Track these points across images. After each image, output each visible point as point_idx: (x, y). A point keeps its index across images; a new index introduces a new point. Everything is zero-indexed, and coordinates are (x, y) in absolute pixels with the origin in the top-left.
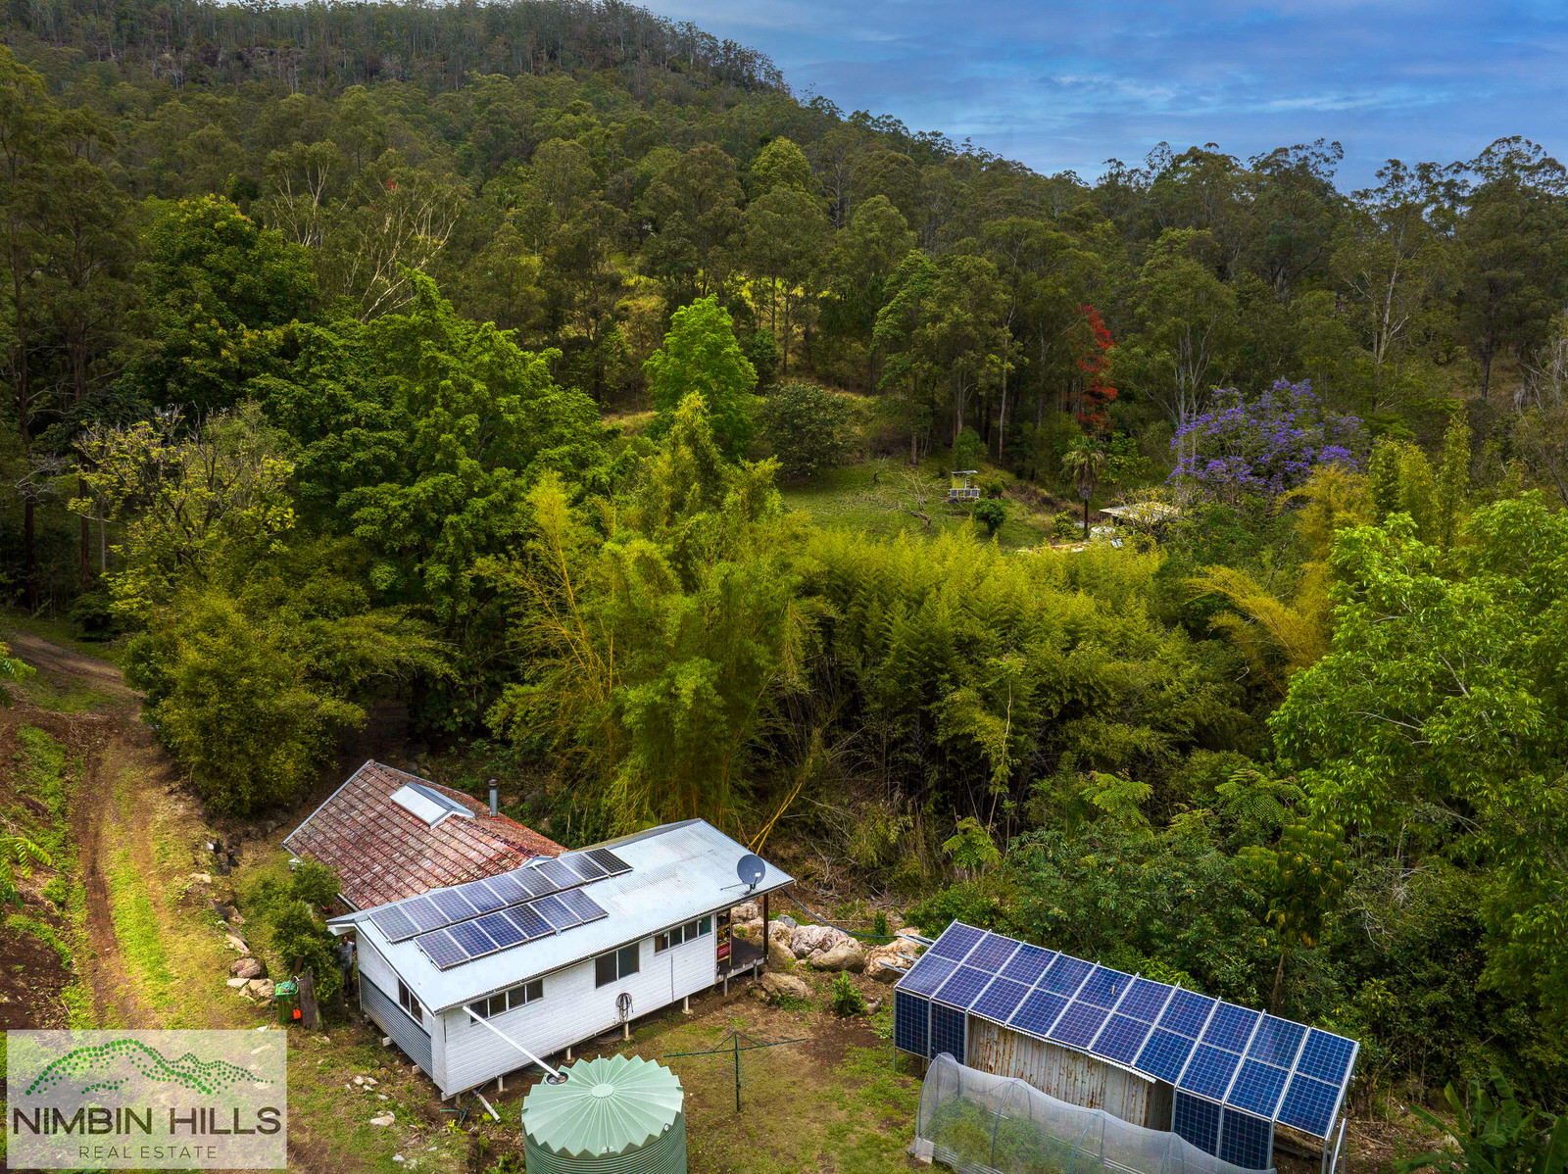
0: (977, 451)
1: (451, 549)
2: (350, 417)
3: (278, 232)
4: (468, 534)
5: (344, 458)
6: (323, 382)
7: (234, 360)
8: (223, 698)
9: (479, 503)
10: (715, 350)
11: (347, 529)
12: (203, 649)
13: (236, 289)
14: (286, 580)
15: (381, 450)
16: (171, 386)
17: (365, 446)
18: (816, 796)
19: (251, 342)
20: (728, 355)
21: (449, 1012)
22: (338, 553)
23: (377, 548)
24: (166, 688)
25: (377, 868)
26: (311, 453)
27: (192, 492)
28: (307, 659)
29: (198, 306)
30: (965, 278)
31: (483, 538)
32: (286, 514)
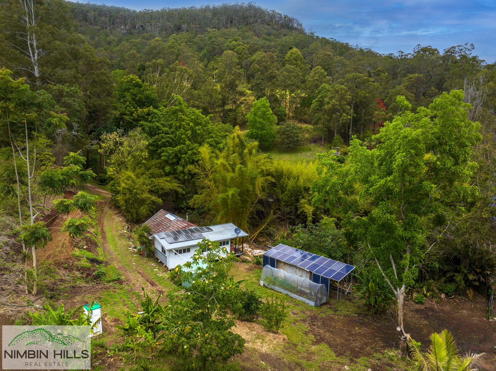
0: (340, 142)
1: (183, 163)
2: (161, 131)
3: (148, 84)
4: (187, 160)
5: (160, 141)
6: (155, 123)
7: (136, 116)
8: (130, 194)
9: (190, 152)
10: (264, 113)
11: (160, 157)
12: (126, 184)
13: (137, 98)
14: (145, 169)
15: (168, 139)
16: (121, 123)
17: (164, 138)
18: (270, 226)
19: (140, 112)
20: (268, 114)
21: (170, 251)
22: (157, 164)
23: (166, 162)
24: (118, 192)
25: (161, 229)
26: (152, 140)
27: (125, 148)
28: (149, 187)
29: (128, 103)
30: (337, 92)
31: (191, 160)
32: (146, 154)
